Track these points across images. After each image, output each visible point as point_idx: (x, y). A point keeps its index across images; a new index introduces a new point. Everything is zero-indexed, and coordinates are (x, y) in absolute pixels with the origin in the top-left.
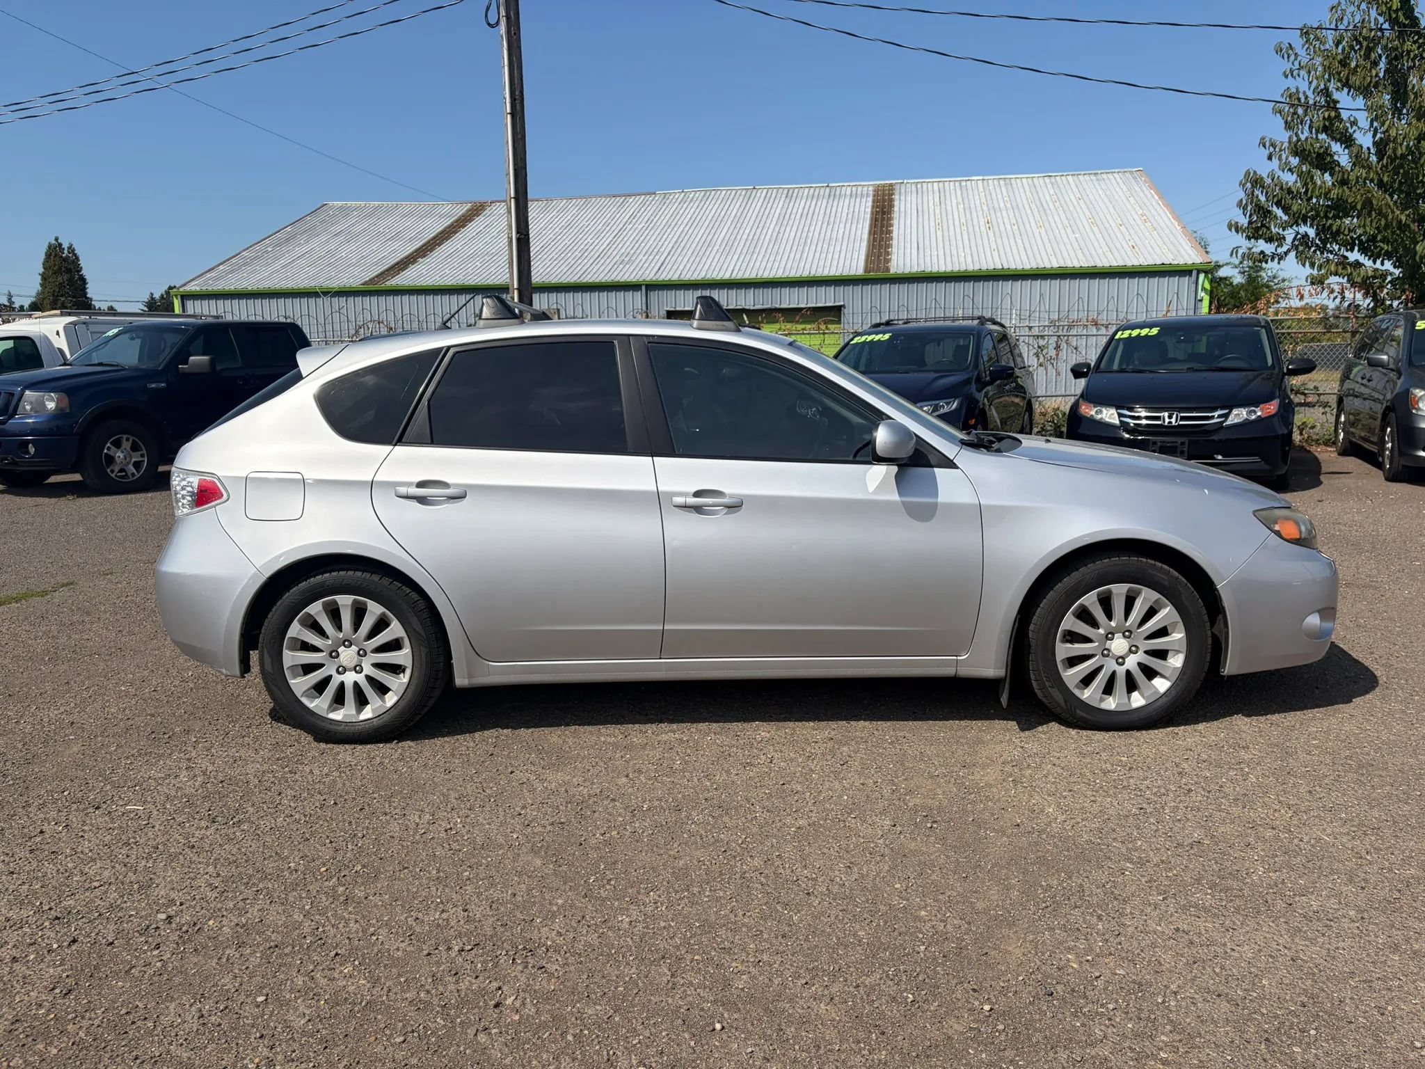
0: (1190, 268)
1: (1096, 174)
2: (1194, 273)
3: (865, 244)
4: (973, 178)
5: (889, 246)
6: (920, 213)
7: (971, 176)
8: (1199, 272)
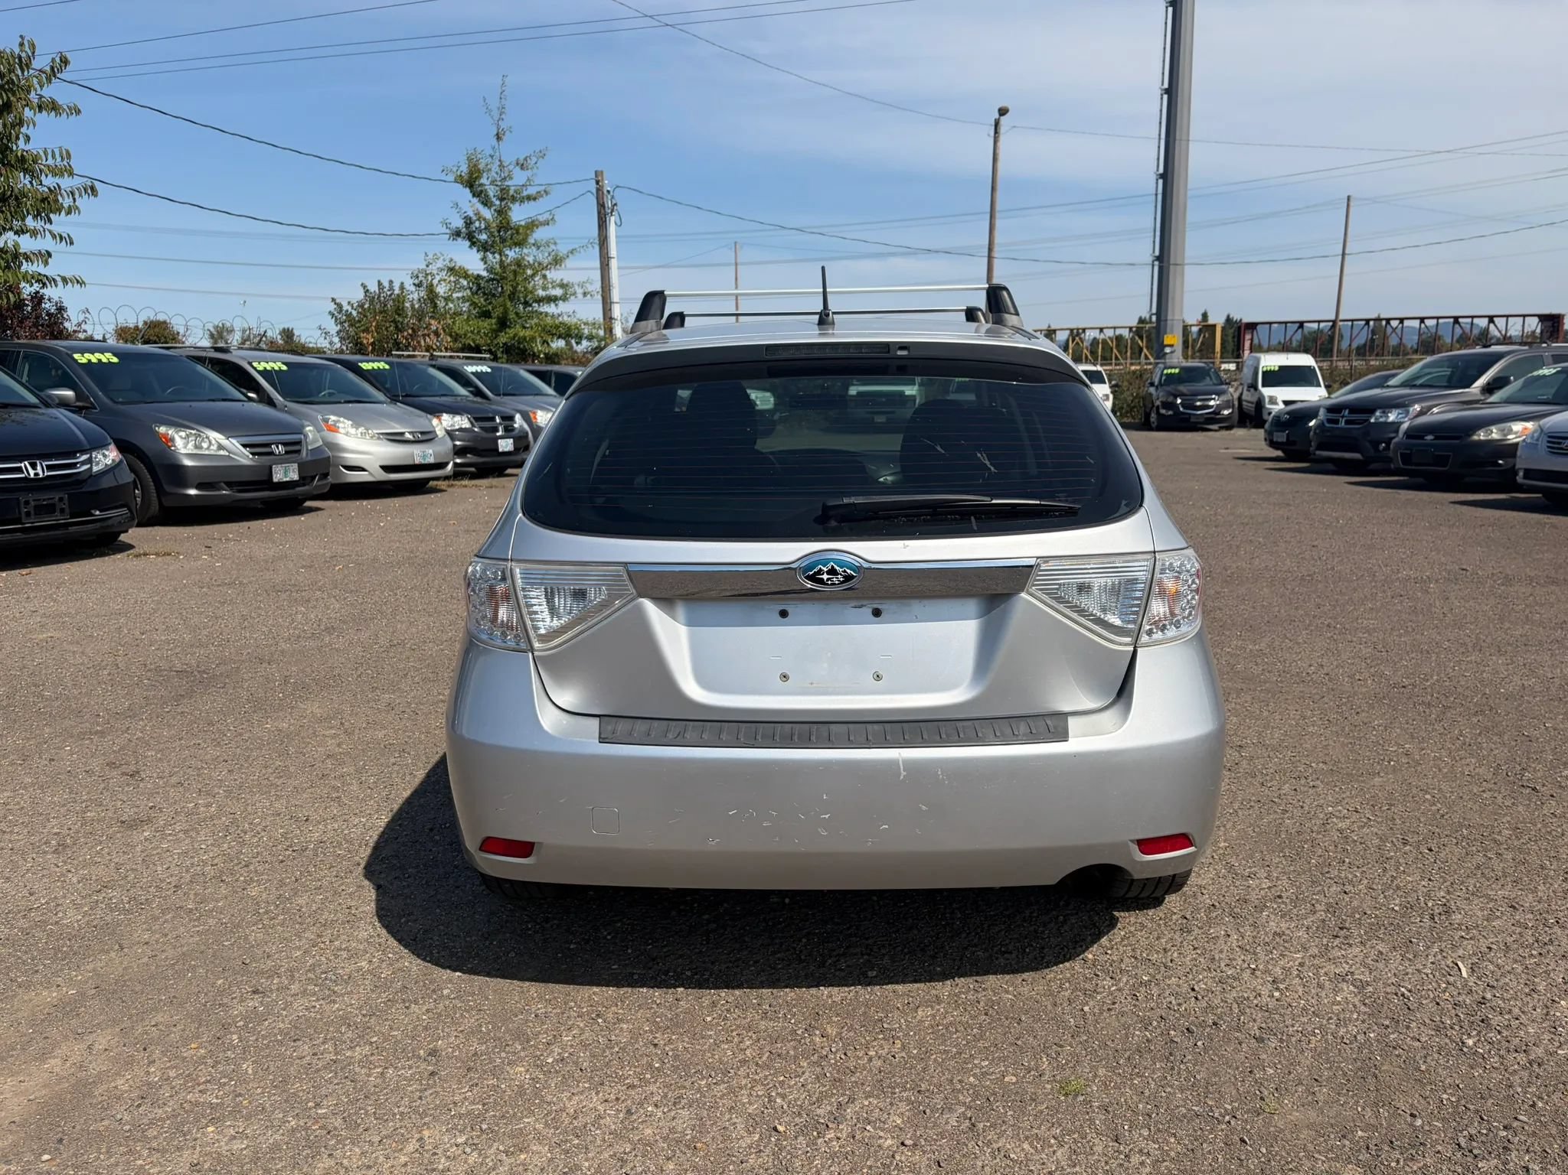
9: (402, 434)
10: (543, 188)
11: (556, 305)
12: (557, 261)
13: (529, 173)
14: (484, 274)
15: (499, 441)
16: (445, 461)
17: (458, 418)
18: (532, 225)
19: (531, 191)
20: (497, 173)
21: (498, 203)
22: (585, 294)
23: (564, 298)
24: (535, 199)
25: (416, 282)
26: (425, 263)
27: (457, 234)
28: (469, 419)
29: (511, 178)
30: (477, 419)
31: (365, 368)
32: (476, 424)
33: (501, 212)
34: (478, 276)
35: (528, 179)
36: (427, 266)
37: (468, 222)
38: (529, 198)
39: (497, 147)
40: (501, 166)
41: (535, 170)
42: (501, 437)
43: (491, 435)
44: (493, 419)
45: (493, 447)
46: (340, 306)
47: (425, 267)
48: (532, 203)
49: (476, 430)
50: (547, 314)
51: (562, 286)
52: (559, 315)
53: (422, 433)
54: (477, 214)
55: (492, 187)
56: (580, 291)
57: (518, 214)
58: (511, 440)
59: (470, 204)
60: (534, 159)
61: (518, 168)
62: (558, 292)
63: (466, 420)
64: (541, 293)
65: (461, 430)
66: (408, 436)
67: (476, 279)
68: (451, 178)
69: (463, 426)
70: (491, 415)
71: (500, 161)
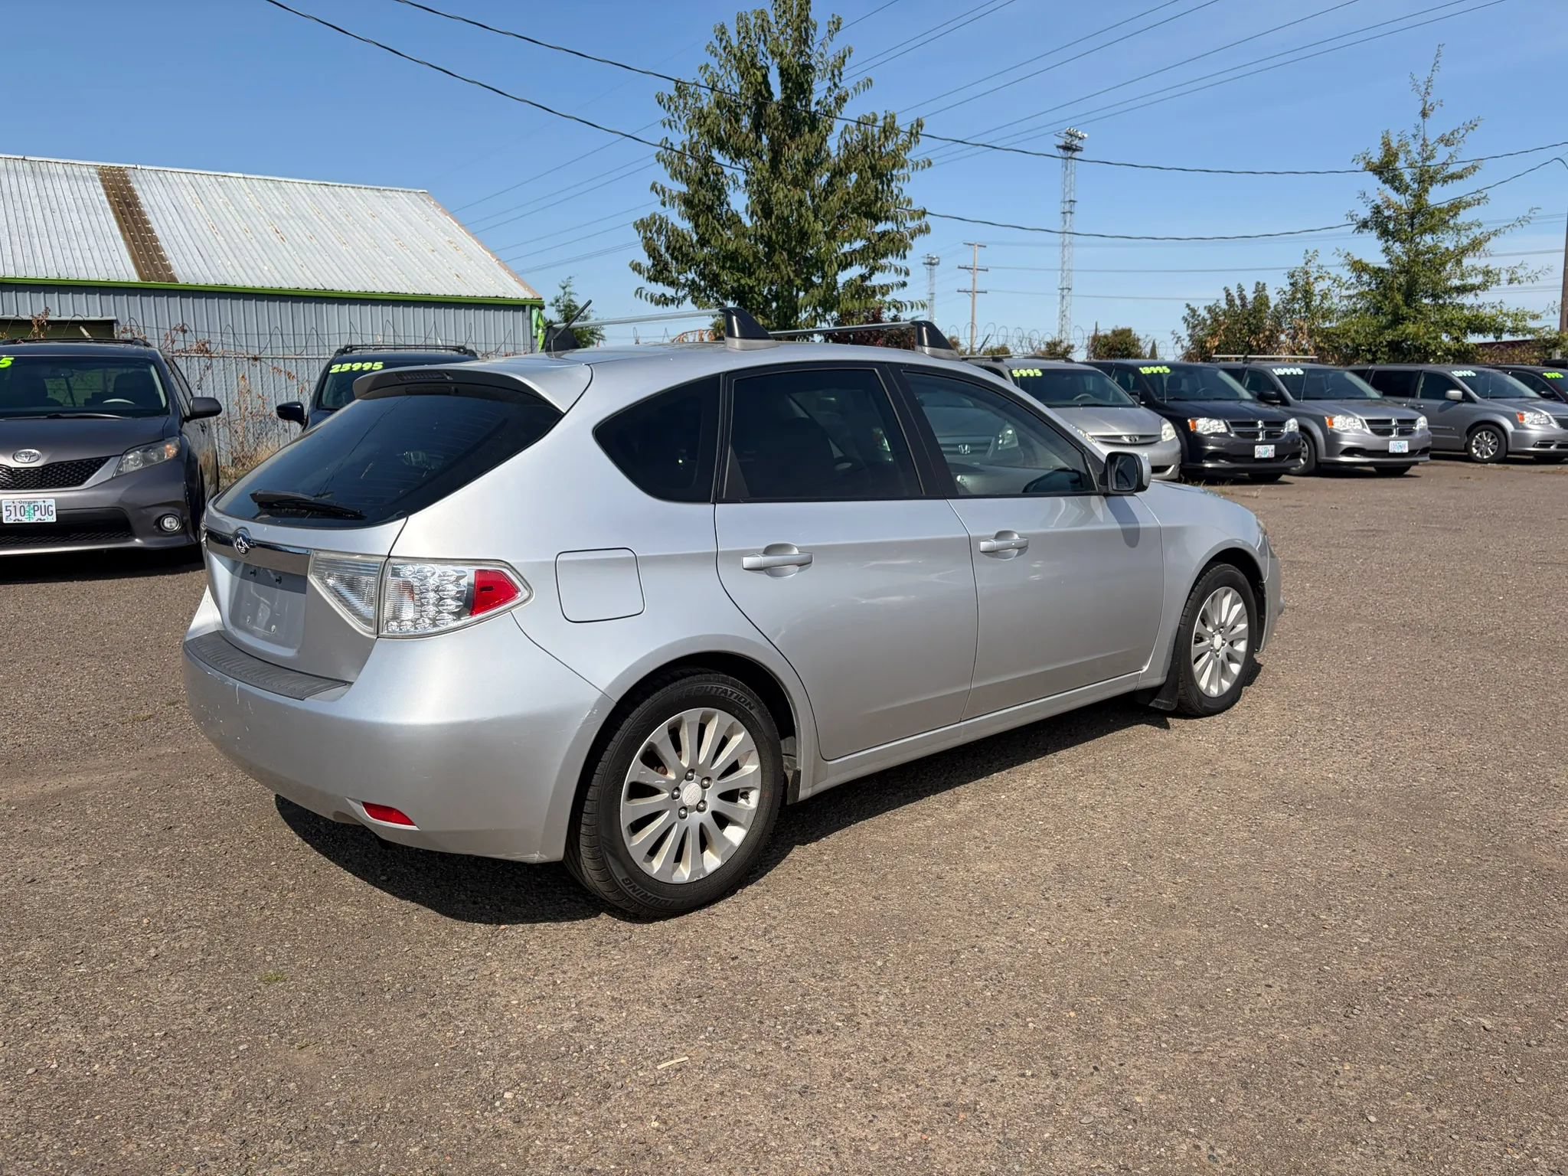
0: (523, 303)
1: (378, 190)
2: (528, 308)
3: (121, 242)
4: (230, 174)
5: (158, 249)
6: (180, 210)
7: (227, 172)
8: (532, 307)
9: (1119, 437)
10: (1471, 163)
11: (1476, 295)
12: (1475, 245)
13: (1452, 149)
14: (1387, 266)
15: (1256, 447)
16: (1166, 464)
17: (1215, 422)
18: (1456, 207)
19: (1452, 169)
20: (1419, 154)
21: (1416, 186)
22: (1511, 281)
23: (1483, 286)
24: (1461, 177)
25: (1292, 281)
26: (1304, 261)
27: (1364, 225)
28: (1226, 424)
29: (1434, 157)
30: (1233, 424)
31: (1143, 372)
32: (1232, 429)
33: (1418, 197)
34: (1379, 269)
35: (1451, 156)
36: (1307, 264)
37: (1377, 210)
38: (1452, 177)
39: (1421, 125)
40: (1425, 145)
41: (1460, 145)
42: (1261, 443)
43: (1250, 441)
44: (1255, 424)
45: (1249, 453)
46: (1193, 311)
47: (1303, 265)
48: (1457, 182)
49: (1232, 435)
50: (1462, 307)
51: (1487, 273)
52: (1480, 307)
53: (1141, 437)
54: (1387, 200)
55: (1409, 170)
56: (1504, 277)
57: (1438, 196)
58: (1273, 447)
59: (1378, 191)
60: (1462, 132)
61: (1442, 145)
62: (1477, 280)
63: (1223, 425)
64: (1456, 282)
65: (1215, 434)
66: (1127, 440)
67: (1376, 273)
68: (1362, 165)
69: (1219, 431)
70: (1252, 420)
71: (1424, 140)
